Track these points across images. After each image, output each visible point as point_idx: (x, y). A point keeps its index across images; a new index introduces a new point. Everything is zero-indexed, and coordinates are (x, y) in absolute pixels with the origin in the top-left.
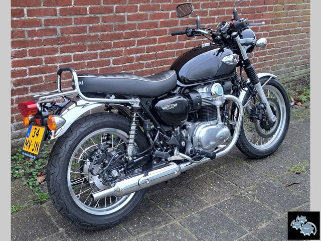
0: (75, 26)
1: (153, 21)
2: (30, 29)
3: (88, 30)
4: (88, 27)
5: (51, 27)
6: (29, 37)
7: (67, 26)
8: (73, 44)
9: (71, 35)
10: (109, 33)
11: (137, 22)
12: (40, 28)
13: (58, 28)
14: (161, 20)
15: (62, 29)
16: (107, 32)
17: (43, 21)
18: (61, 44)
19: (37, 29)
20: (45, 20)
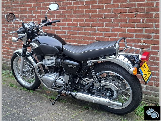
0: (73, 31)
1: (114, 33)
2: (57, 30)
3: (78, 33)
4: (78, 32)
5: (64, 30)
6: (56, 33)
7: (70, 31)
8: (71, 39)
9: (71, 35)
10: (88, 36)
11: (103, 32)
12: (60, 30)
13: (66, 31)
14: (120, 33)
15: (68, 32)
16: (86, 36)
17: (61, 28)
18: (67, 38)
19: (59, 31)
20: (62, 27)
